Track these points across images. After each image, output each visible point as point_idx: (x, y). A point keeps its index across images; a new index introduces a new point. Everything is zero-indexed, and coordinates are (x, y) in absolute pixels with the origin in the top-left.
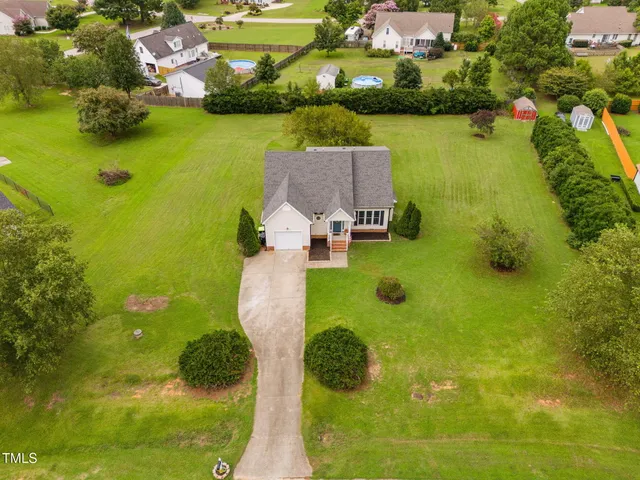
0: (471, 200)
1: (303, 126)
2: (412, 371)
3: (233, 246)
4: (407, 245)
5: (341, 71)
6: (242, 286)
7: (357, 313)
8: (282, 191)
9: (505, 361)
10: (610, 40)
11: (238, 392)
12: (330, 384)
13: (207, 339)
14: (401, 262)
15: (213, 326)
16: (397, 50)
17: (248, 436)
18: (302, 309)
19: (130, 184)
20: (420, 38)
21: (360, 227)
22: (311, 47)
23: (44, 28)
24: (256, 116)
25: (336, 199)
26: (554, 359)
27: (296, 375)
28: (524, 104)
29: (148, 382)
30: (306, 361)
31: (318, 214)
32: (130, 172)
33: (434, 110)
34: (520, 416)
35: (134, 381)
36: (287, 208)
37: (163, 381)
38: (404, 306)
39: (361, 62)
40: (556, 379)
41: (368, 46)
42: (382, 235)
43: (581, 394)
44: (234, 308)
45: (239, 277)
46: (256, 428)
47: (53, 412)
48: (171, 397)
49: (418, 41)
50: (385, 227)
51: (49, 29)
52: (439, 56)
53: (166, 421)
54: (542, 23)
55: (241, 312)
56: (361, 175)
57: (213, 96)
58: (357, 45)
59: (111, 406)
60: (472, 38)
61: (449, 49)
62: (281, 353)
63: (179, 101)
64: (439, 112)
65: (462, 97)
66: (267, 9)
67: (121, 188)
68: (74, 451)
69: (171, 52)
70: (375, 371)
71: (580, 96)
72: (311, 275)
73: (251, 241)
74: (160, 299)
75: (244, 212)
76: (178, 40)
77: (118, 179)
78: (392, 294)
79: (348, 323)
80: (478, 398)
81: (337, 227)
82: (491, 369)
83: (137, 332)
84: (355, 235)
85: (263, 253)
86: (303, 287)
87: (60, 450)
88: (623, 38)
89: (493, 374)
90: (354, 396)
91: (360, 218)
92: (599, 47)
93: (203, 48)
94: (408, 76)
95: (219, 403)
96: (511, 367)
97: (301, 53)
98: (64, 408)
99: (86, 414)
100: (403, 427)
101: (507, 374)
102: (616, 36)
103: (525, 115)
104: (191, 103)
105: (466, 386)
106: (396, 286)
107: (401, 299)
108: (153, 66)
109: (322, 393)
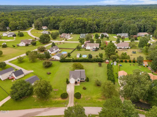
0: (96, 76)
1: (74, 66)
2: (86, 97)
3: (65, 83)
4: (87, 83)
5: (81, 55)
6: (67, 88)
7: (80, 91)
8: (71, 76)
9: (96, 96)
10: (125, 48)
11: (67, 99)
12: (77, 98)
13: (64, 93)
14: (86, 85)
15: (64, 92)
16: (90, 49)
17: (68, 103)
18: (74, 90)
19: (51, 75)
20: (94, 48)
21: (81, 80)
22: (76, 48)
23: (30, 44)
24: (68, 63)
25: (78, 77)
26: (101, 95)
27: (73, 97)
28: (107, 61)
29: (57, 98)
30: (74, 96)
31: (76, 79)
32: (51, 73)
33: (94, 62)
34: (97, 101)
35: (56, 98)
36: (72, 78)
37: (59, 98)
38: (86, 90)
39: (84, 51)
40: (101, 97)
41: (85, 49)
42: (84, 81)
43: (103, 99)
44: (66, 90)
45: (66, 87)
46: (69, 102)
47: (48, 101)
48: (60, 100)
49: (93, 48)
50: (84, 80)
51: (31, 44)
52: (97, 51)
53: (60, 102)
54: (110, 48)
55: (67, 91)
56: (81, 74)
57: (61, 60)
58: (84, 48)
59: (54, 100)
60: (102, 47)
61: (99, 49)
62: (72, 95)
63: (56, 60)
64: (95, 62)
65: (98, 60)
66: (68, 39)
67: (50, 75)
68: (51, 104)
69: (54, 51)
70: (82, 97)
71: (116, 59)
72: (75, 86)
73: (68, 82)
74: (57, 89)
75: (67, 79)
76: (55, 49)
77: (49, 74)
78: (84, 89)
79: (79, 92)
80: (93, 99)
81: (78, 80)
82: (94, 96)
83: (56, 93)
84: (81, 81)
85: (69, 84)
86: (74, 88)
87: (49, 104)
88: (127, 47)
89: (94, 97)
90: (79, 99)
91: (81, 79)
92: (123, 49)
93: (58, 49)
94: (90, 56)
95: (65, 100)
96: (97, 96)
97: (74, 50)
98: (49, 101)
99: (51, 101)
100: (84, 102)
101: (96, 97)
102: (126, 47)
103: (107, 63)
104: (58, 60)
105: (91, 98)
106: (85, 88)
107: (85, 89)
108: (51, 53)
109: (76, 99)
